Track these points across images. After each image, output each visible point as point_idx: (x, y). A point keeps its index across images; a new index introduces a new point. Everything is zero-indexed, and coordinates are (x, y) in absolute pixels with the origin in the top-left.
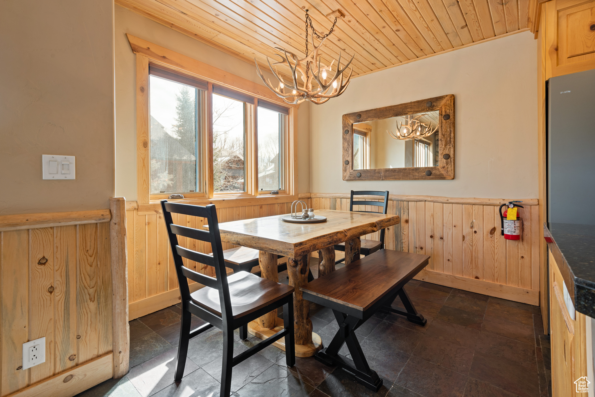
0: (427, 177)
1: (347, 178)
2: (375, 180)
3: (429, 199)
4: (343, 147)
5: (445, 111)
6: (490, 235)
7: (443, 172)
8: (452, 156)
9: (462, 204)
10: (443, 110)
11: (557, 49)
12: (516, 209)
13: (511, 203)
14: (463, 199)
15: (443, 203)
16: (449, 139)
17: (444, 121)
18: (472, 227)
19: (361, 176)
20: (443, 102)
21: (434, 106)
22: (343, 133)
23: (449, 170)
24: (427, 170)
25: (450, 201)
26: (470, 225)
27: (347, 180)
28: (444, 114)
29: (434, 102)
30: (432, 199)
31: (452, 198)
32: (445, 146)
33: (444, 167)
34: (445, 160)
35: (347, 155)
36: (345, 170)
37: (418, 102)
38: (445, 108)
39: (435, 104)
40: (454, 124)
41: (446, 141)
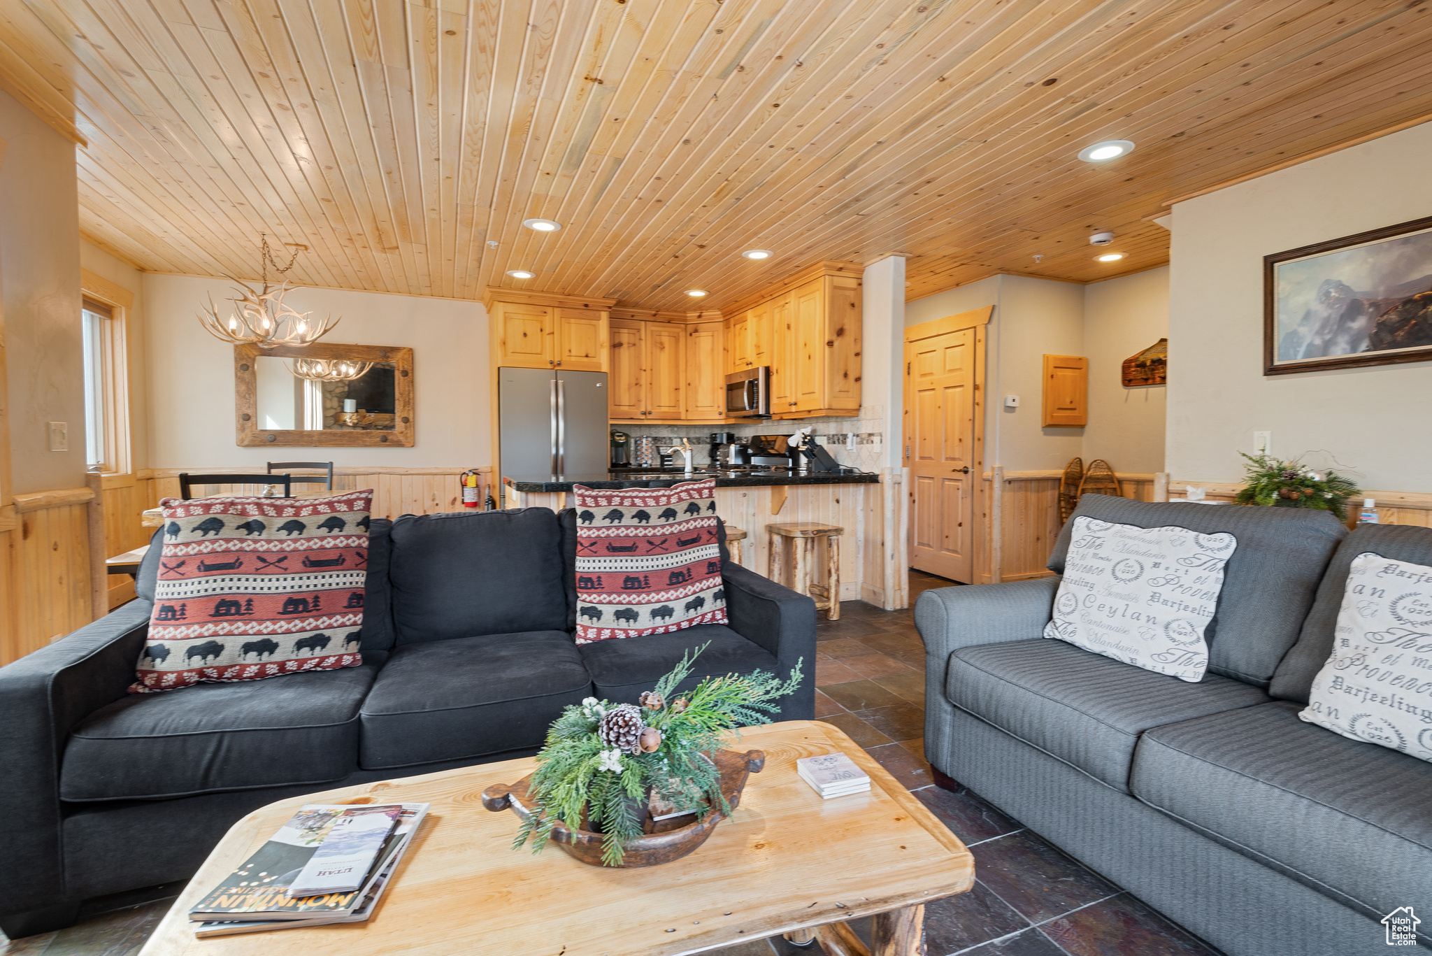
0: (382, 443)
1: (246, 443)
2: (303, 446)
3: (384, 471)
4: (238, 392)
5: (404, 367)
6: (451, 506)
7: (401, 438)
8: (411, 420)
9: (424, 475)
10: (401, 365)
11: (504, 343)
12: (475, 476)
13: (470, 471)
14: (424, 469)
15: (402, 476)
16: (408, 399)
17: (402, 378)
18: (433, 500)
19: (276, 439)
20: (400, 355)
21: (389, 357)
22: (236, 369)
23: (408, 435)
24: (381, 434)
25: (409, 472)
26: (432, 498)
27: (247, 446)
28: (401, 369)
29: (389, 352)
30: (388, 471)
32: (404, 407)
33: (402, 433)
34: (403, 424)
35: (247, 405)
36: (242, 429)
37: (368, 347)
38: (403, 363)
39: (389, 354)
40: (412, 382)
41: (405, 402)
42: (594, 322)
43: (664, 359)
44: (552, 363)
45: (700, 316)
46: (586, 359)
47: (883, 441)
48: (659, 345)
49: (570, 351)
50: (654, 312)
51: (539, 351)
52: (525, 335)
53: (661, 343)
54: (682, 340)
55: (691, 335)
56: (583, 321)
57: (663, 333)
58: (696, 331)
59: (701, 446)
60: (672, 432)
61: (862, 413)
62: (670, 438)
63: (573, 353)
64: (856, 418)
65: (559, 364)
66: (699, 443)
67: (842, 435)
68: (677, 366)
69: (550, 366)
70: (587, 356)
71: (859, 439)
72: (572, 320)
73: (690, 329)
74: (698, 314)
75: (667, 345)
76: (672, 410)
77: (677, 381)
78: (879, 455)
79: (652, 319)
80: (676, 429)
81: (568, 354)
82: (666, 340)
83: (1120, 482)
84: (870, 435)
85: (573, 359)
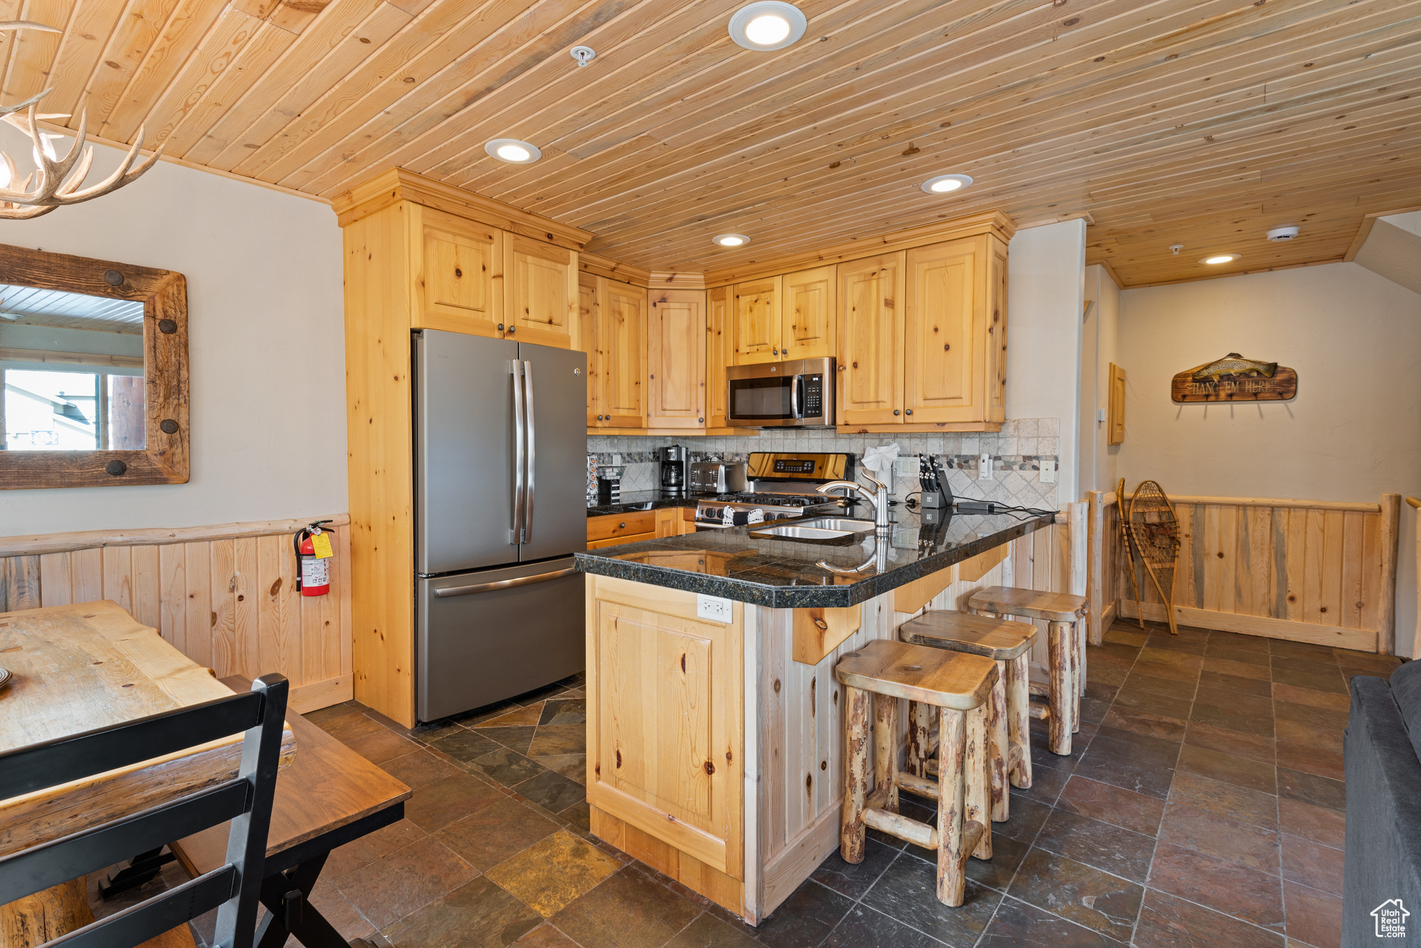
0: (112, 478)
3: (119, 539)
5: (165, 312)
6: (270, 597)
7: (158, 463)
8: (183, 425)
9: (210, 539)
10: (159, 307)
11: (423, 284)
12: (325, 535)
13: (315, 526)
14: (211, 527)
15: (159, 544)
16: (175, 383)
17: (162, 335)
18: (232, 590)
20: (158, 284)
21: (129, 287)
23: (176, 459)
24: (111, 459)
25: (179, 537)
26: (228, 585)
28: (160, 315)
29: (129, 276)
30: (126, 538)
31: (182, 530)
32: (166, 398)
33: (163, 453)
34: (165, 435)
38: (164, 303)
39: (132, 282)
40: (185, 346)
41: (168, 387)
42: (560, 266)
43: (624, 334)
44: (501, 328)
45: (670, 279)
46: (547, 328)
47: (1059, 466)
48: (617, 316)
49: (527, 311)
50: (613, 265)
51: (480, 306)
52: (458, 273)
53: (620, 313)
54: (643, 311)
55: (655, 305)
56: (544, 262)
57: (621, 298)
58: (663, 300)
59: (643, 464)
60: (612, 445)
61: (1009, 429)
62: (609, 454)
63: (532, 315)
64: (996, 435)
65: (511, 332)
66: (642, 461)
67: (958, 456)
68: (638, 350)
69: (497, 334)
70: (550, 322)
71: (999, 463)
72: (530, 259)
73: (654, 295)
74: (669, 276)
75: (626, 317)
76: (632, 413)
77: (638, 372)
78: (1052, 487)
79: (609, 274)
80: (616, 441)
81: (523, 314)
82: (625, 309)
83: (1174, 504)
84: (1030, 458)
85: (531, 325)
